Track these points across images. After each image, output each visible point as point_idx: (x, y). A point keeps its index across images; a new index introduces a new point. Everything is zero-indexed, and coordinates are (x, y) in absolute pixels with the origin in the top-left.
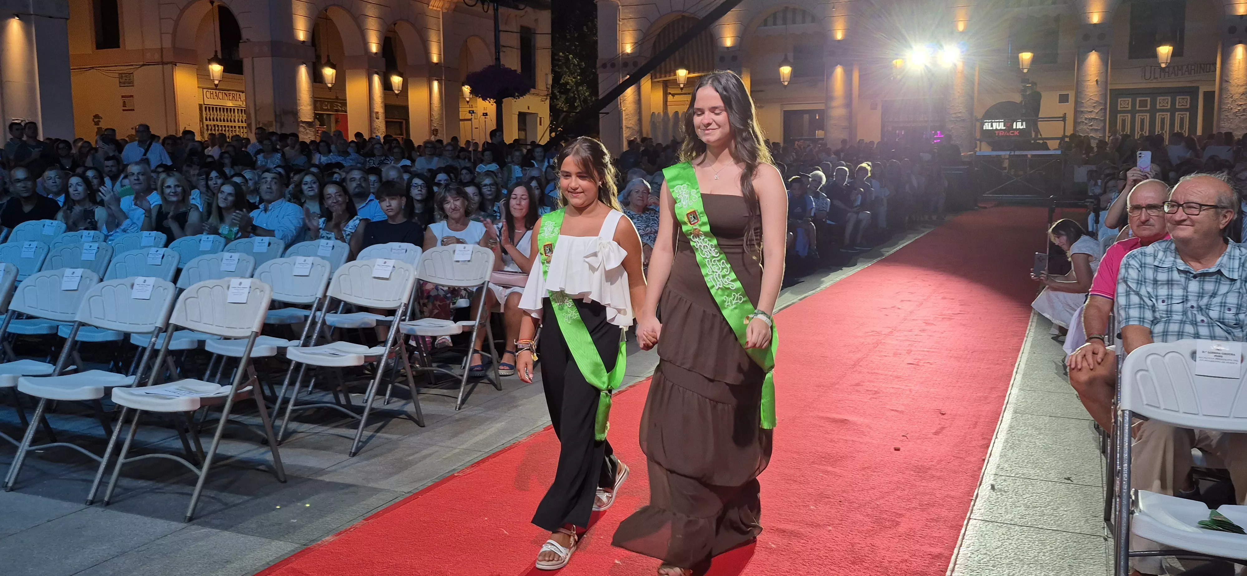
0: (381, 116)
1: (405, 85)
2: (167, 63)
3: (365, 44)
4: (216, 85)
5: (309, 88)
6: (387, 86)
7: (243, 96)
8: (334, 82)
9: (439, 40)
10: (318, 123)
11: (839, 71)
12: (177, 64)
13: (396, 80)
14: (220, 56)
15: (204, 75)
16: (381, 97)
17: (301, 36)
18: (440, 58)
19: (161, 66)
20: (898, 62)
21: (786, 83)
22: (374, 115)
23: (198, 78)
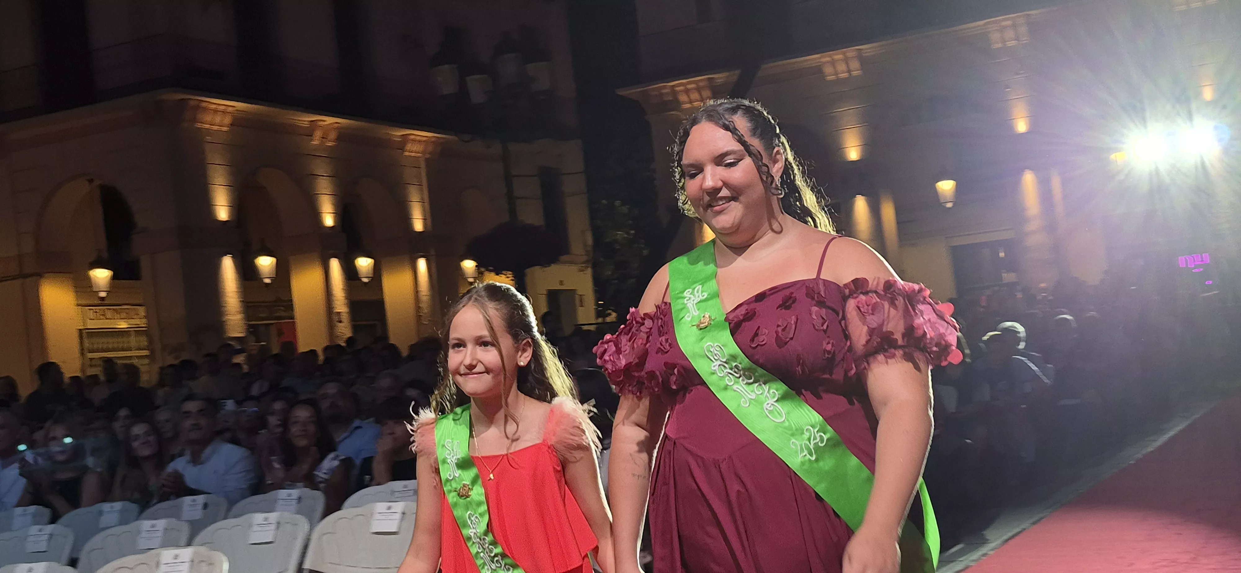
0: (345, 317)
1: (377, 270)
2: (31, 275)
3: (317, 216)
4: (103, 299)
5: (237, 288)
6: (350, 273)
7: (142, 311)
8: (273, 276)
9: (422, 199)
10: (253, 338)
11: (1029, 179)
12: (44, 275)
13: (364, 263)
14: (105, 255)
15: (83, 287)
16: (343, 289)
17: (223, 214)
18: (425, 225)
19: (19, 280)
20: (1117, 157)
21: (949, 205)
22: (335, 318)
23: (76, 292)
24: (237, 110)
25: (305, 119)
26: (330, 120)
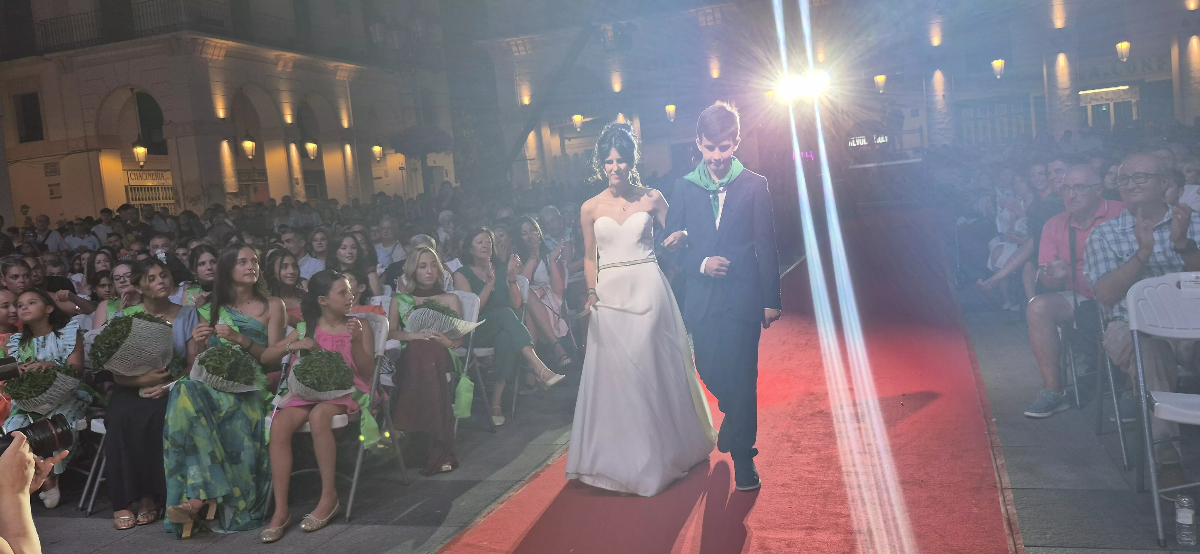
0: (301, 181)
1: (320, 152)
2: (92, 150)
3: (281, 116)
4: (142, 167)
5: (232, 162)
6: (303, 153)
7: (168, 175)
8: (254, 154)
9: (348, 107)
10: (242, 193)
12: (102, 150)
13: (311, 147)
14: (143, 139)
15: (128, 158)
16: (299, 163)
17: (221, 114)
18: (350, 124)
19: (86, 153)
20: (769, 95)
21: (672, 120)
22: (294, 181)
23: (122, 162)
24: (228, 46)
25: (273, 54)
26: (288, 55)
